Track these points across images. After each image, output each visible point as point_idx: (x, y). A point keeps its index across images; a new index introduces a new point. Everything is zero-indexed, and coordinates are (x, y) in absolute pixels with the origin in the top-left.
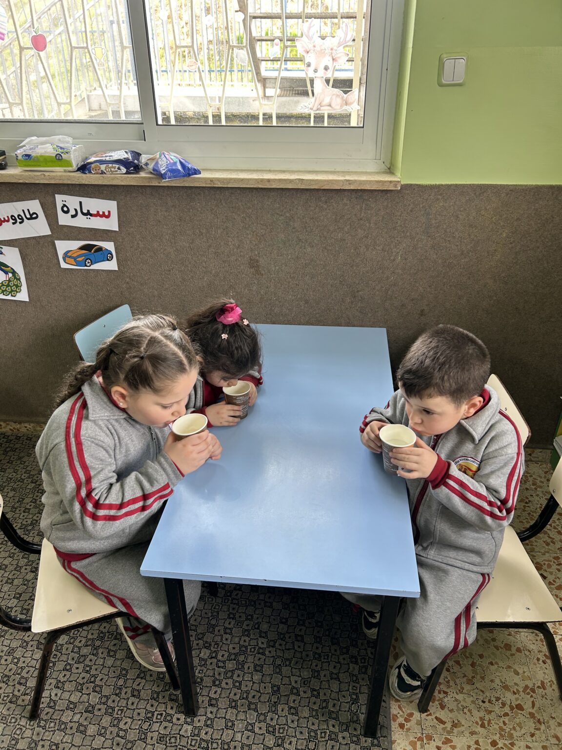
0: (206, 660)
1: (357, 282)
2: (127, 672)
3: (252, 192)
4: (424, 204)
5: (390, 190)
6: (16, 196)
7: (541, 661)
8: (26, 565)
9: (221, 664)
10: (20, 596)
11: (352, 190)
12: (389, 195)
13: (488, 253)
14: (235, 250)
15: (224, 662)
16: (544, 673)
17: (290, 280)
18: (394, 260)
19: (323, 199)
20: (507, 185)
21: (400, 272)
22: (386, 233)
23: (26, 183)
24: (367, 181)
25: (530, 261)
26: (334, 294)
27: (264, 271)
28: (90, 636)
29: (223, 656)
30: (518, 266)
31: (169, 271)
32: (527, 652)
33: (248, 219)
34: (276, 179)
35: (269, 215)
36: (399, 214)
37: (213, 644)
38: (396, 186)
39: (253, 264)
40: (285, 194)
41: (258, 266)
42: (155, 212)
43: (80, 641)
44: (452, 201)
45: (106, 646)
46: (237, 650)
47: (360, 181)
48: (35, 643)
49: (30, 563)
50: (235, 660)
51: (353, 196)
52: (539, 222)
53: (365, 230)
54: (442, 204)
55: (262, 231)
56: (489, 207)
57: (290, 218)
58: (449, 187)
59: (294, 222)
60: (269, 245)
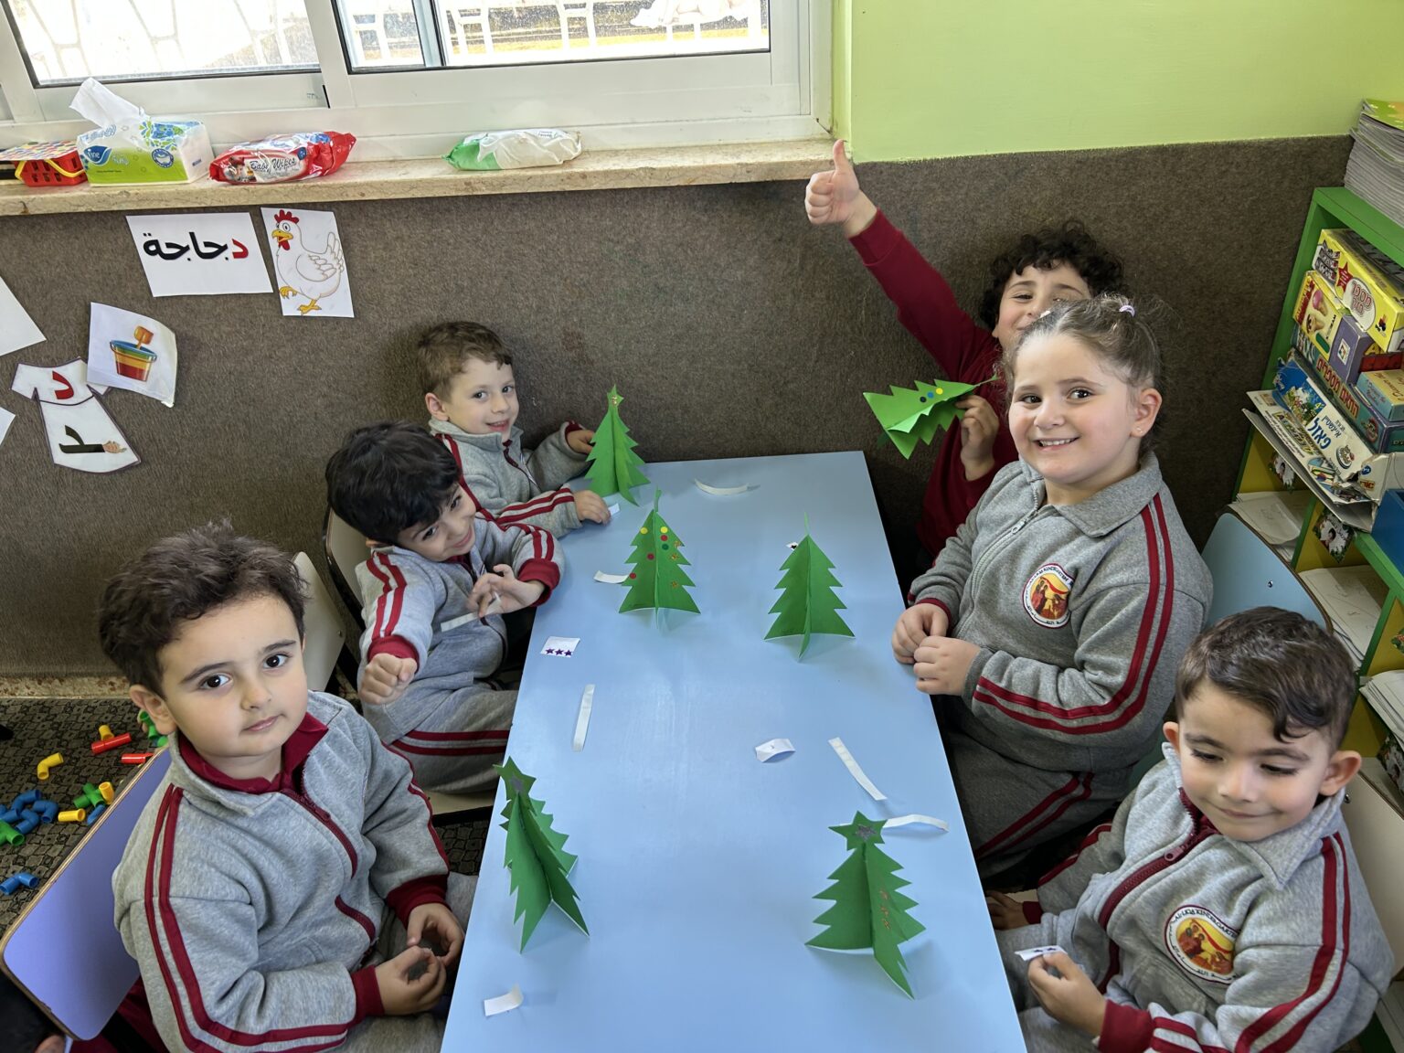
1: (783, 365)
11: (752, 183)
14: (532, 317)
18: (853, 317)
19: (699, 204)
21: (867, 339)
23: (94, 213)
24: (784, 163)
26: (739, 392)
27: (596, 355)
33: (550, 254)
35: (593, 244)
39: (572, 341)
40: (622, 199)
41: (581, 346)
42: (363, 252)
44: (963, 191)
47: (769, 164)
53: (789, 261)
54: (940, 199)
55: (582, 276)
56: (1037, 198)
57: (636, 246)
58: (951, 163)
59: (644, 254)
60: (599, 303)
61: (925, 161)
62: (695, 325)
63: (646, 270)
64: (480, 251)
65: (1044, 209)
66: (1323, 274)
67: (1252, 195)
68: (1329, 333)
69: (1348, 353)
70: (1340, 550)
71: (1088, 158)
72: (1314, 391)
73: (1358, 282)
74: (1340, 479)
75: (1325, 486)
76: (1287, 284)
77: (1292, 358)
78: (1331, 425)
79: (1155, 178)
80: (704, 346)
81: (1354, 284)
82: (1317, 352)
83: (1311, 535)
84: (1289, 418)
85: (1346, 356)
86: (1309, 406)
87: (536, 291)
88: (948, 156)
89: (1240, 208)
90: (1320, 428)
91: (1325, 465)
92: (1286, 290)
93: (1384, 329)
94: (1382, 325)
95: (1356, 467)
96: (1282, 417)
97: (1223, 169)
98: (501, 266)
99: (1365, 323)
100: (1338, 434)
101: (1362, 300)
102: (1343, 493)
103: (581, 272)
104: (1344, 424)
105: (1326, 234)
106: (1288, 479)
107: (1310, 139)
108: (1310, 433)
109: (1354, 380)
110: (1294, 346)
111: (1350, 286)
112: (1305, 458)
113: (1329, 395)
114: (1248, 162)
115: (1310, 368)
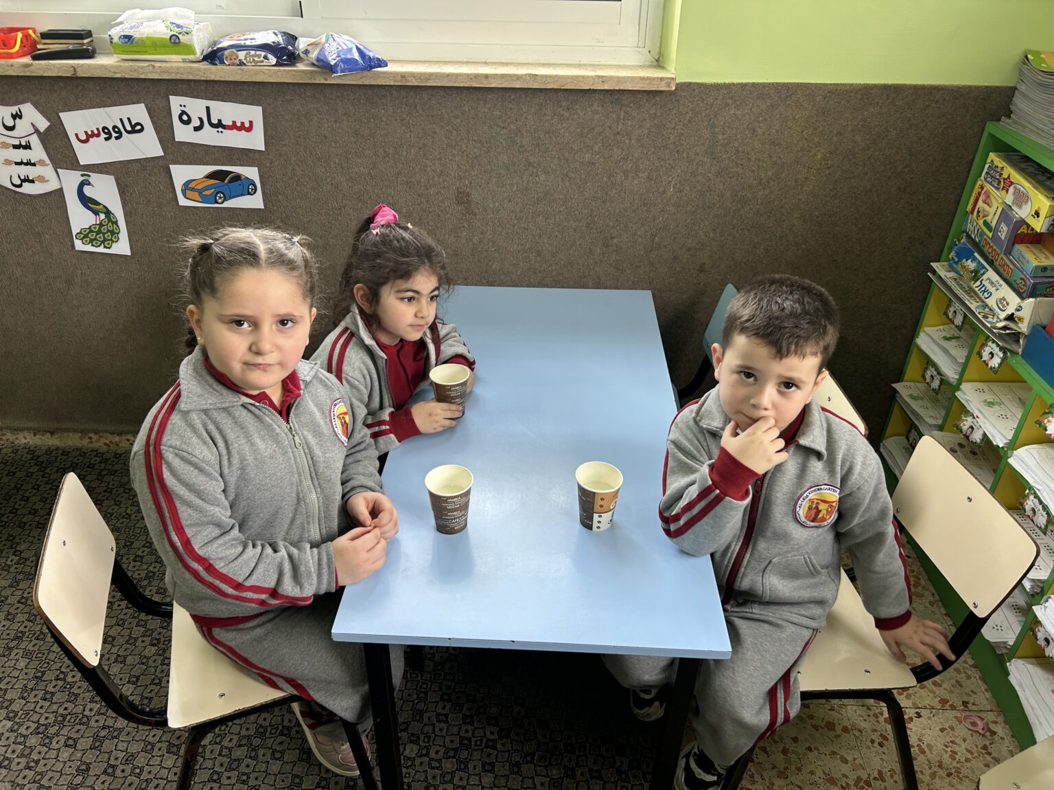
0: (413, 760)
1: (611, 224)
2: (301, 780)
3: (462, 93)
4: (707, 112)
5: (660, 91)
6: (109, 98)
7: (876, 743)
8: (144, 636)
9: (434, 764)
10: (137, 680)
11: (605, 90)
12: (658, 98)
13: (796, 181)
14: (436, 179)
15: (439, 761)
16: (882, 760)
17: (516, 222)
18: (664, 192)
19: (564, 104)
20: (824, 84)
21: (672, 209)
22: (653, 153)
23: (126, 79)
24: (629, 77)
25: (854, 193)
26: (578, 243)
27: (478, 209)
28: (244, 732)
29: (437, 752)
30: (837, 201)
31: (340, 209)
32: (858, 734)
33: (454, 133)
34: (496, 75)
35: (486, 128)
36: (672, 126)
37: (422, 737)
38: (669, 85)
39: (463, 198)
40: (510, 97)
41: (469, 202)
42: (319, 122)
43: (231, 740)
44: (748, 108)
45: (269, 746)
46: (457, 744)
47: (618, 77)
48: (165, 745)
49: (148, 633)
50: (454, 757)
51: (607, 100)
52: (868, 137)
53: (623, 150)
54: (732, 112)
56: (799, 116)
57: (517, 131)
58: (743, 86)
59: (521, 137)
60: (485, 172)
61: (725, 84)
62: (552, 191)
63: (521, 149)
64: (404, 127)
66: (991, 184)
67: (944, 123)
68: (993, 218)
69: (1006, 231)
70: (997, 365)
71: (837, 90)
72: (979, 262)
73: (1017, 186)
74: (998, 318)
75: (989, 323)
77: (964, 240)
78: (992, 283)
79: (881, 107)
80: (556, 208)
81: (1015, 187)
82: (983, 233)
83: (975, 357)
84: (961, 280)
85: (1004, 234)
86: (976, 272)
88: (741, 82)
89: (936, 132)
90: (984, 285)
91: (987, 309)
92: (962, 192)
93: (1038, 217)
94: (1037, 214)
95: (1010, 311)
97: (927, 103)
98: (418, 140)
99: (1024, 214)
101: (1022, 198)
103: (475, 148)
104: (1002, 282)
106: (958, 321)
108: (977, 289)
109: (1008, 252)
111: (1011, 189)
112: (973, 305)
113: (991, 263)
114: (944, 100)
115: (977, 246)
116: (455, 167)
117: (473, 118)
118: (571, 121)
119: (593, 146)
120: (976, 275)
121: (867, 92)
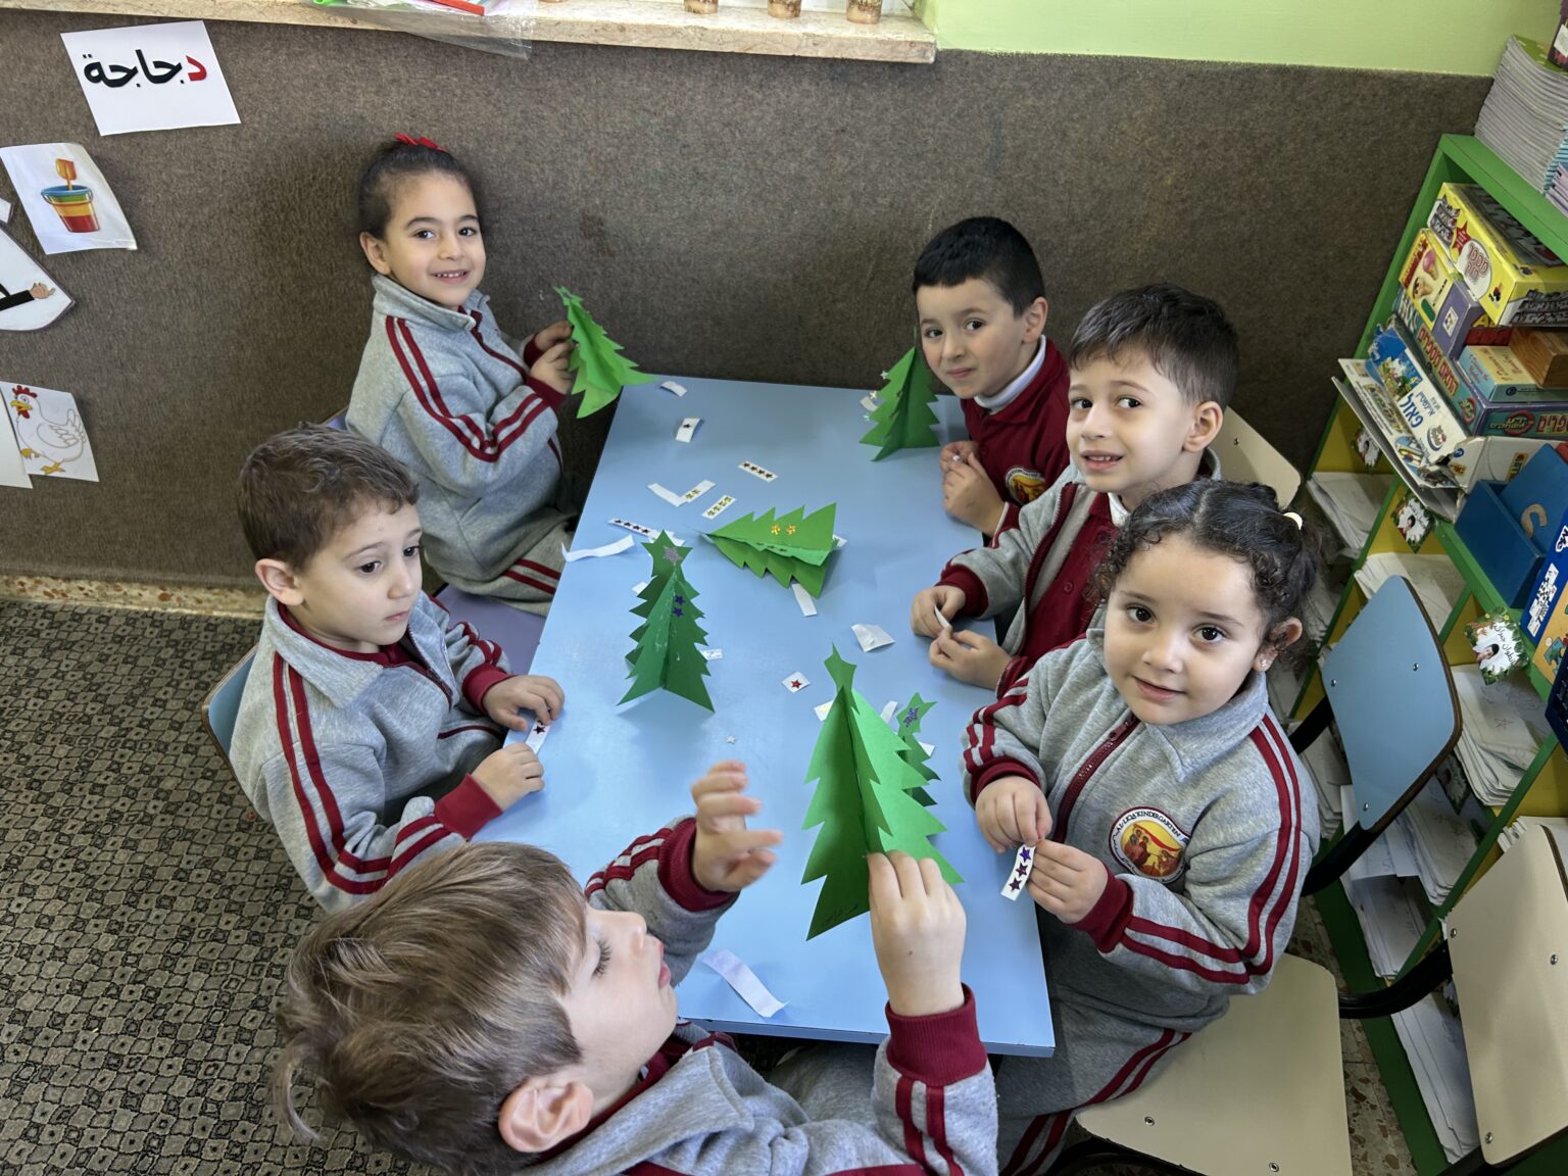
2: (325, 1155)
3: (584, 53)
4: (988, 101)
5: (910, 64)
10: (84, 988)
11: (819, 59)
12: (908, 75)
13: (1131, 221)
14: (547, 194)
18: (917, 231)
19: (753, 78)
20: (1181, 61)
22: (901, 165)
24: (857, 39)
25: (1223, 243)
27: (618, 246)
28: (242, 1078)
30: (1195, 255)
33: (575, 120)
34: (639, 26)
35: (626, 113)
36: (932, 121)
38: (924, 54)
39: (592, 227)
40: (664, 62)
41: (602, 233)
42: (350, 93)
43: (221, 1090)
44: (1055, 96)
47: (840, 38)
49: (105, 914)
51: (825, 74)
52: (1248, 152)
53: (852, 158)
54: (1029, 102)
55: (609, 150)
56: (1138, 112)
57: (676, 120)
58: (1047, 60)
59: (685, 131)
60: (626, 185)
61: (1018, 54)
62: (736, 221)
63: (685, 151)
64: (491, 107)
65: (1144, 127)
66: (1439, 234)
67: (1374, 134)
68: (1436, 299)
69: (1455, 323)
70: (1418, 539)
71: (1201, 72)
72: (1411, 364)
73: (1476, 245)
74: (1428, 461)
75: (1412, 468)
76: (1398, 241)
77: (1392, 326)
78: (1426, 402)
79: (1272, 103)
80: (744, 248)
81: (1472, 246)
82: (1420, 320)
83: (1388, 521)
84: (1381, 391)
85: (1452, 327)
86: (1404, 380)
87: (553, 162)
88: (1044, 52)
89: (1359, 147)
90: (1413, 405)
91: (1413, 446)
92: (1395, 248)
93: (1498, 299)
94: (1497, 294)
95: (1447, 449)
96: (1373, 390)
97: (1347, 100)
98: (515, 129)
99: (1478, 291)
100: (1432, 413)
101: (1479, 265)
102: (1430, 476)
103: (609, 146)
104: (1440, 401)
105: (1447, 189)
106: (1371, 459)
107: (1445, 77)
108: (1402, 410)
109: (1456, 354)
110: (1396, 312)
111: (1466, 248)
112: (1393, 436)
113: (1428, 369)
114: (1375, 95)
115: (1411, 339)
116: (577, 175)
117: (605, 97)
118: (765, 107)
119: (802, 150)
120: (1404, 386)
121: (1249, 76)
